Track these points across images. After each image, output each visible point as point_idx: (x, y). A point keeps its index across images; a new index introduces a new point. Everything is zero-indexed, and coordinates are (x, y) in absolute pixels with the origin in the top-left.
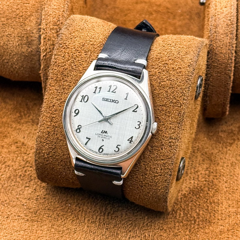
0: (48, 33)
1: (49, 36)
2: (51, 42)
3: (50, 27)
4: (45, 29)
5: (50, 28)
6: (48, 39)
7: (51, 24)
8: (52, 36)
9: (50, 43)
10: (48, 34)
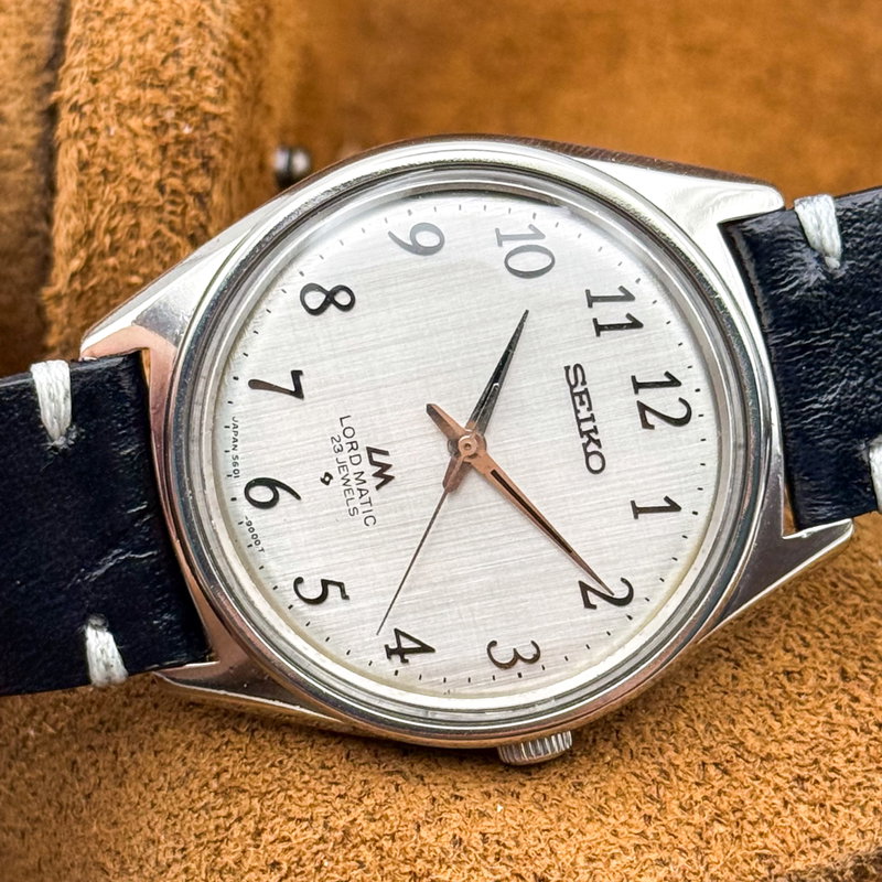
0: (103, 135)
1: (108, 154)
2: (123, 191)
3: (119, 94)
4: (87, 109)
5: (114, 102)
6: (105, 172)
7: (125, 79)
8: (125, 151)
9: (114, 198)
10: (102, 141)
